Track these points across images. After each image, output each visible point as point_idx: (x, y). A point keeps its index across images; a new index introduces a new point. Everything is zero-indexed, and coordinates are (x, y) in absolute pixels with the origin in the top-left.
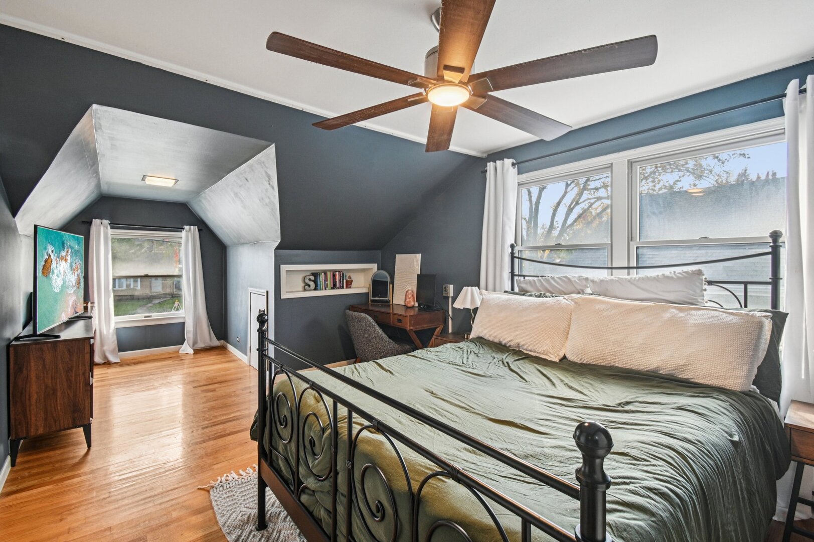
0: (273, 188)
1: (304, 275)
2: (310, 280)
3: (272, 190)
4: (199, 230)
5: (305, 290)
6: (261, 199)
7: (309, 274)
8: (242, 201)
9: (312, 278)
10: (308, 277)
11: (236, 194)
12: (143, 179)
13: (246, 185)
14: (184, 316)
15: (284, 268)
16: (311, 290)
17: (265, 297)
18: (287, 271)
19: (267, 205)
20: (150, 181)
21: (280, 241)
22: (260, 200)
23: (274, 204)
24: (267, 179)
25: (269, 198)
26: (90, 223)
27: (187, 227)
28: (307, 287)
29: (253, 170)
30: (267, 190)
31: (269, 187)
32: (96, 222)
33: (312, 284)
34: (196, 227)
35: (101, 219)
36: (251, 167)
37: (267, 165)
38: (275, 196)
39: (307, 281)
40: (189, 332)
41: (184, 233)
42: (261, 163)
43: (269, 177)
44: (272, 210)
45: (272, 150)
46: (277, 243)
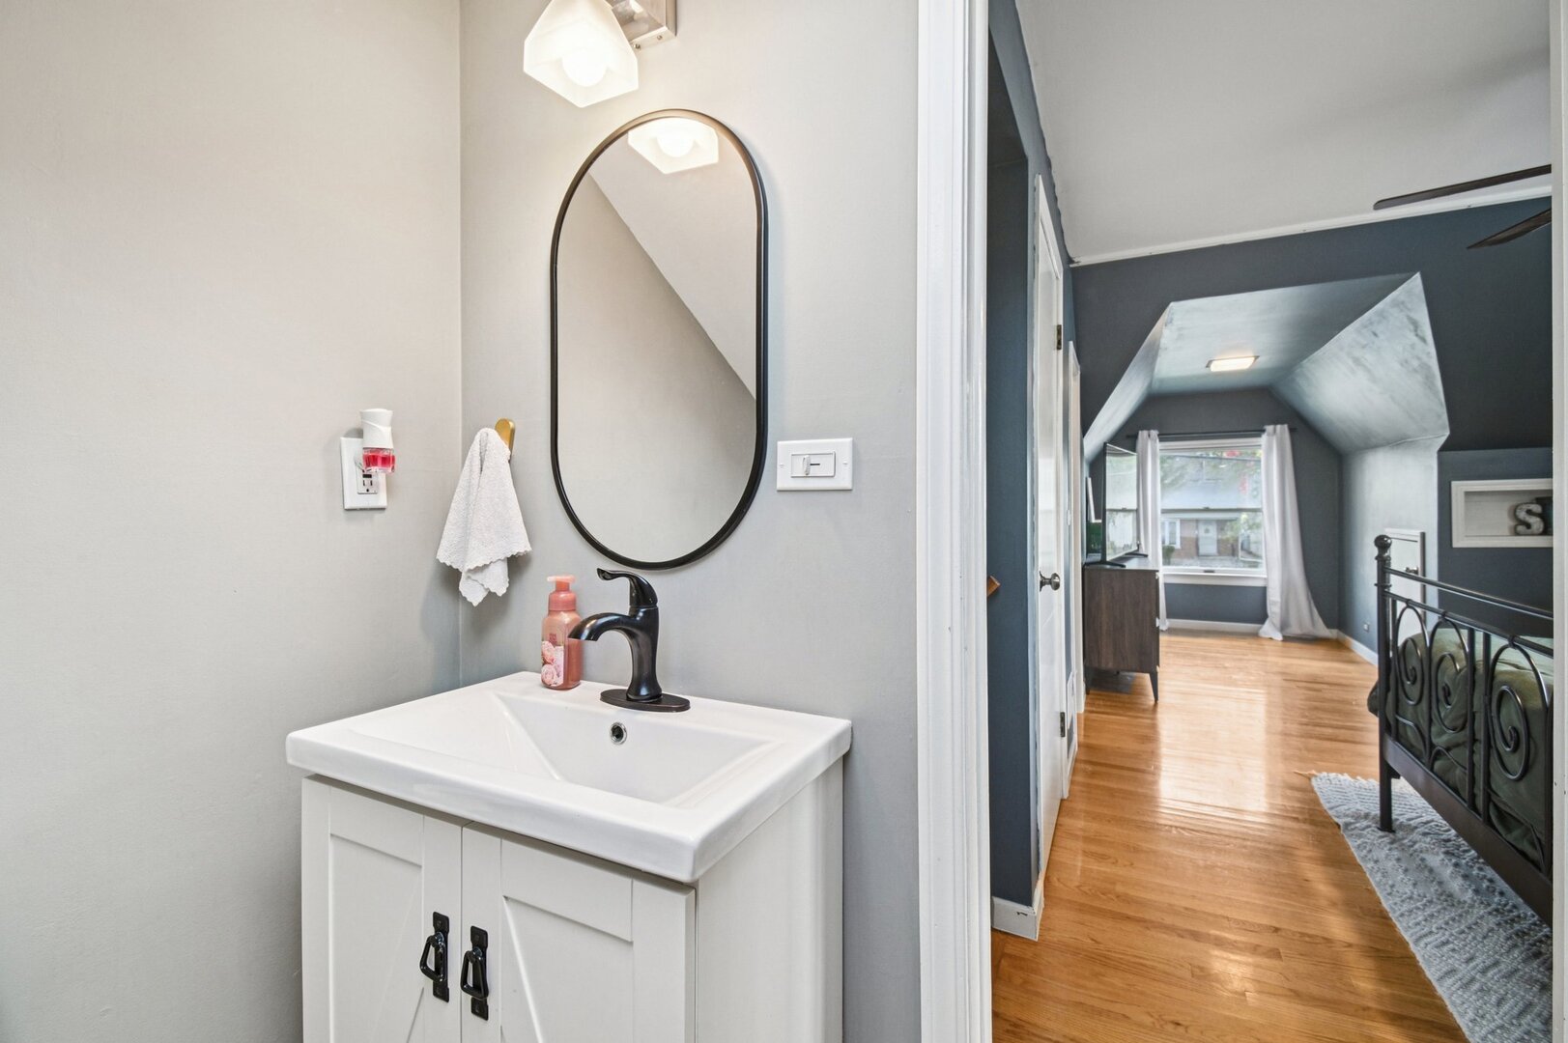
0: (1424, 340)
1: (1515, 503)
2: (1529, 512)
3: (1422, 344)
4: (1292, 430)
5: (1517, 534)
6: (1405, 363)
7: (1526, 499)
8: (1369, 371)
9: (1537, 508)
10: (1525, 507)
11: (1357, 361)
12: (1208, 366)
13: (1373, 343)
14: (1265, 576)
15: (1459, 488)
16: (1533, 535)
17: (1418, 546)
18: (1468, 494)
19: (1415, 371)
20: (1216, 367)
21: (1448, 433)
22: (1402, 365)
23: (1429, 368)
24: (1412, 327)
25: (1419, 358)
26: (1136, 437)
27: (1269, 428)
28: (1521, 528)
29: (1384, 318)
30: (1413, 346)
31: (1415, 339)
32: (1143, 434)
33: (1536, 523)
34: (1286, 426)
35: (1149, 429)
36: (1382, 315)
37: (1409, 306)
38: (1429, 353)
39: (1522, 515)
40: (1275, 603)
41: (1263, 439)
42: (1397, 304)
43: (1415, 325)
44: (1427, 378)
45: (1417, 280)
46: (1444, 439)
